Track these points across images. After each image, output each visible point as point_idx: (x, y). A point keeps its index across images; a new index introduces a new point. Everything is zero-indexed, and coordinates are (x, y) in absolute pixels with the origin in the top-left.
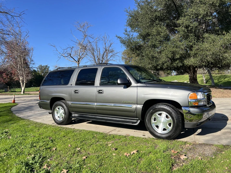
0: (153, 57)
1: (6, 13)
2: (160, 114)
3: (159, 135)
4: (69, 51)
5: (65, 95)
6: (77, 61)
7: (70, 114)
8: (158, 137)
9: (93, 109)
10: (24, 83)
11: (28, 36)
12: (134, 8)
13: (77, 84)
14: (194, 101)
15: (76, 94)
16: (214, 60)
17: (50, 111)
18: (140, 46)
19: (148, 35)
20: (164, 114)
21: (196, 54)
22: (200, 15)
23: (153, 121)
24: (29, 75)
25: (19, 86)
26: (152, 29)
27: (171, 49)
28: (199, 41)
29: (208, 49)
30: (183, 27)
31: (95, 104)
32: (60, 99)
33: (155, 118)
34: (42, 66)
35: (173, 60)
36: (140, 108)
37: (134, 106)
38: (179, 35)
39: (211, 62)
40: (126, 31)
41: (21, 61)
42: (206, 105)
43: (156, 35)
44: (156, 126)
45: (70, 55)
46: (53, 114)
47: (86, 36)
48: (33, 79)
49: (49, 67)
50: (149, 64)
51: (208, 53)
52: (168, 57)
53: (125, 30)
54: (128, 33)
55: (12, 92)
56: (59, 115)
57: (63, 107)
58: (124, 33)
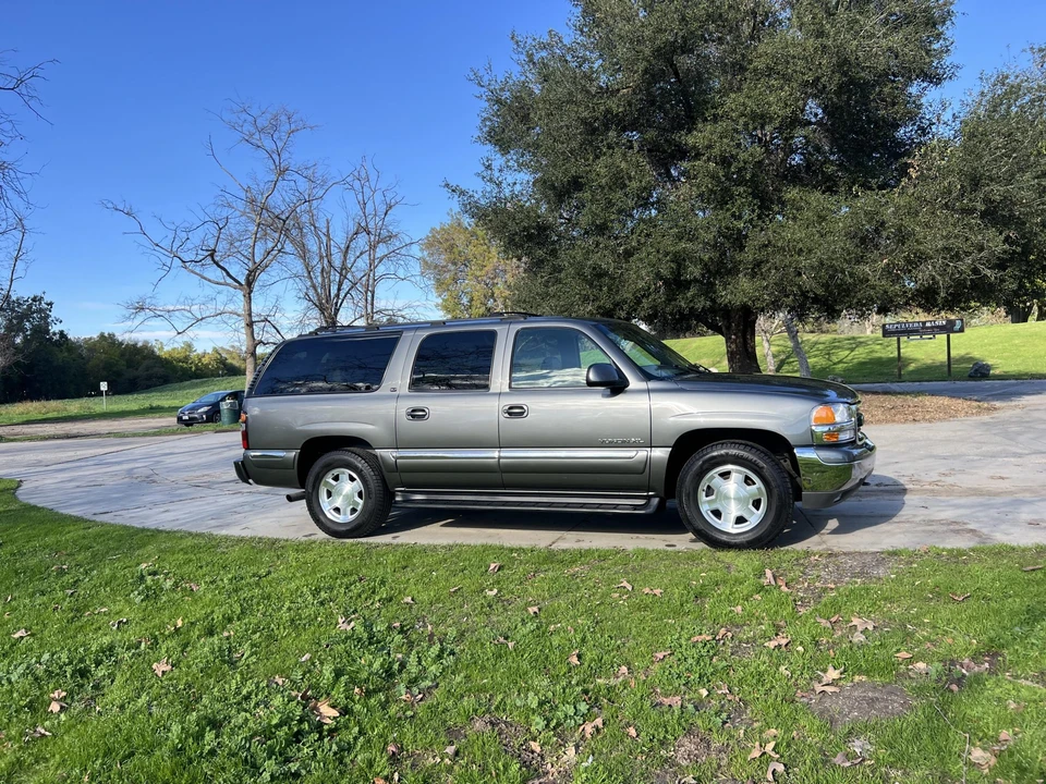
0: (600, 274)
2: (726, 475)
3: (724, 537)
5: (371, 427)
6: (242, 280)
7: (388, 496)
12: (510, 70)
14: (826, 429)
15: (419, 423)
16: (826, 286)
18: (543, 229)
19: (576, 184)
20: (737, 472)
21: (758, 264)
22: (771, 119)
23: (702, 497)
26: (590, 162)
27: (668, 244)
28: (768, 216)
29: (800, 245)
30: (709, 159)
31: (497, 454)
33: (709, 487)
34: (14, 298)
35: (676, 284)
36: (661, 459)
37: (641, 454)
38: (694, 188)
39: (815, 294)
40: (489, 167)
42: (855, 440)
43: (610, 188)
44: (712, 512)
45: (212, 256)
46: (310, 498)
47: (282, 172)
50: (586, 299)
51: (803, 262)
52: (659, 276)
53: (484, 164)
54: (497, 174)
56: (340, 499)
57: (357, 471)
58: (478, 175)
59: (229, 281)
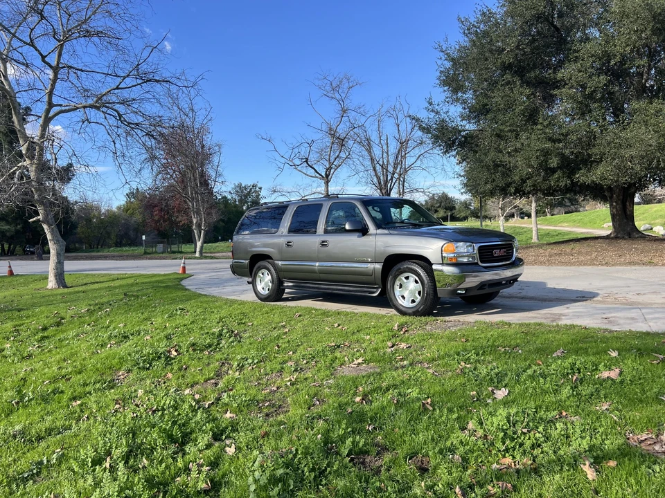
1: (167, 81)
2: (407, 278)
3: (403, 309)
4: (304, 151)
5: (273, 250)
6: (324, 174)
7: (280, 283)
8: (402, 312)
9: (313, 272)
10: (202, 232)
11: (209, 117)
13: (290, 231)
14: (450, 255)
15: (289, 248)
17: (250, 280)
20: (412, 277)
23: (397, 288)
24: (214, 211)
25: (190, 240)
31: (317, 264)
32: (266, 257)
33: (400, 284)
34: (243, 185)
36: (379, 269)
37: (371, 266)
40: (431, 104)
41: (195, 180)
42: (477, 263)
44: (401, 297)
45: (307, 161)
46: (253, 283)
48: (222, 220)
49: (261, 188)
53: (428, 102)
54: (437, 107)
55: (174, 252)
56: (263, 284)
57: (269, 271)
58: (426, 108)
59: (318, 175)
